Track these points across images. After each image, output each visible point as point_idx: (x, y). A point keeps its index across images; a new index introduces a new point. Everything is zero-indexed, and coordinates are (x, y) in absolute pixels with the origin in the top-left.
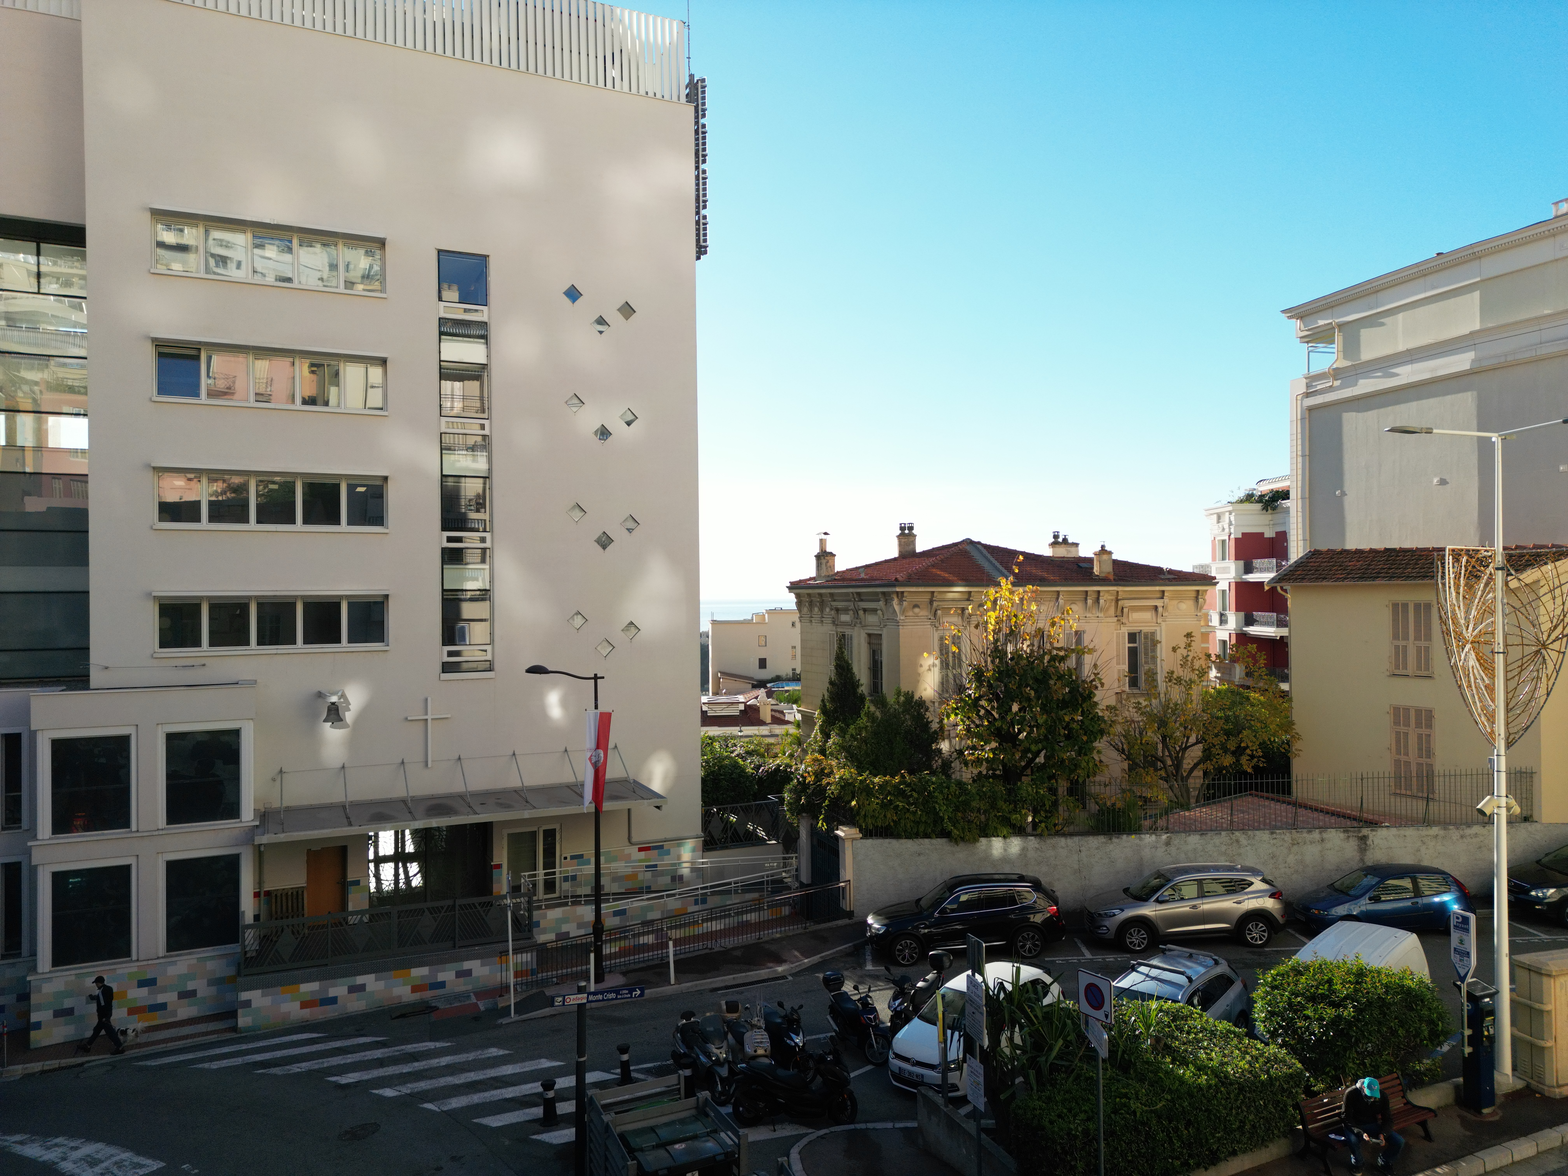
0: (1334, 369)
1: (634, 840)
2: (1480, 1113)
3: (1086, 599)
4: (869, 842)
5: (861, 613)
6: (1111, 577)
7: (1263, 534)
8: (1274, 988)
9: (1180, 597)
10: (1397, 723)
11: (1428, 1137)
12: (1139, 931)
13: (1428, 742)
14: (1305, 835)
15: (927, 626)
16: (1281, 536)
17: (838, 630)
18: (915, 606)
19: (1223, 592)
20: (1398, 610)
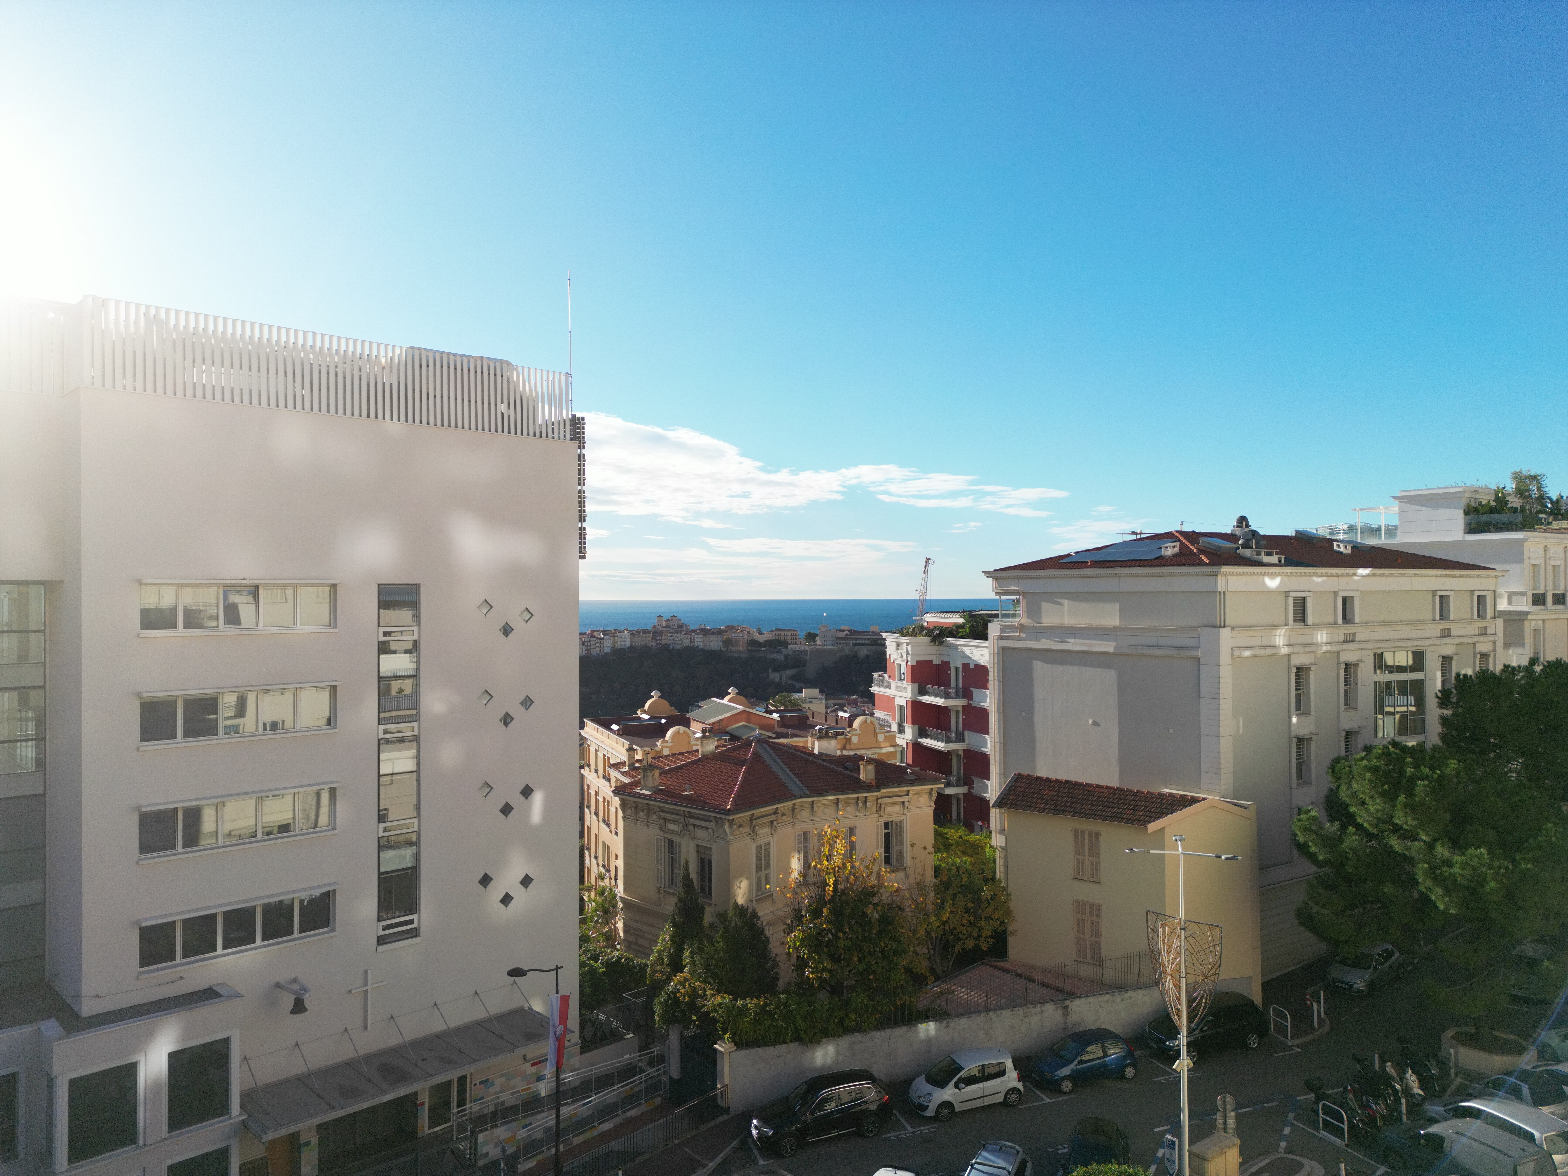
0: (1022, 625)
1: (529, 1057)
3: (857, 803)
4: (743, 1053)
5: (691, 827)
6: (874, 783)
7: (931, 661)
9: (920, 794)
10: (1077, 912)
13: (1098, 926)
14: (1032, 1009)
15: (748, 840)
16: (946, 665)
17: (666, 836)
18: (741, 826)
19: (901, 707)
20: (1079, 834)
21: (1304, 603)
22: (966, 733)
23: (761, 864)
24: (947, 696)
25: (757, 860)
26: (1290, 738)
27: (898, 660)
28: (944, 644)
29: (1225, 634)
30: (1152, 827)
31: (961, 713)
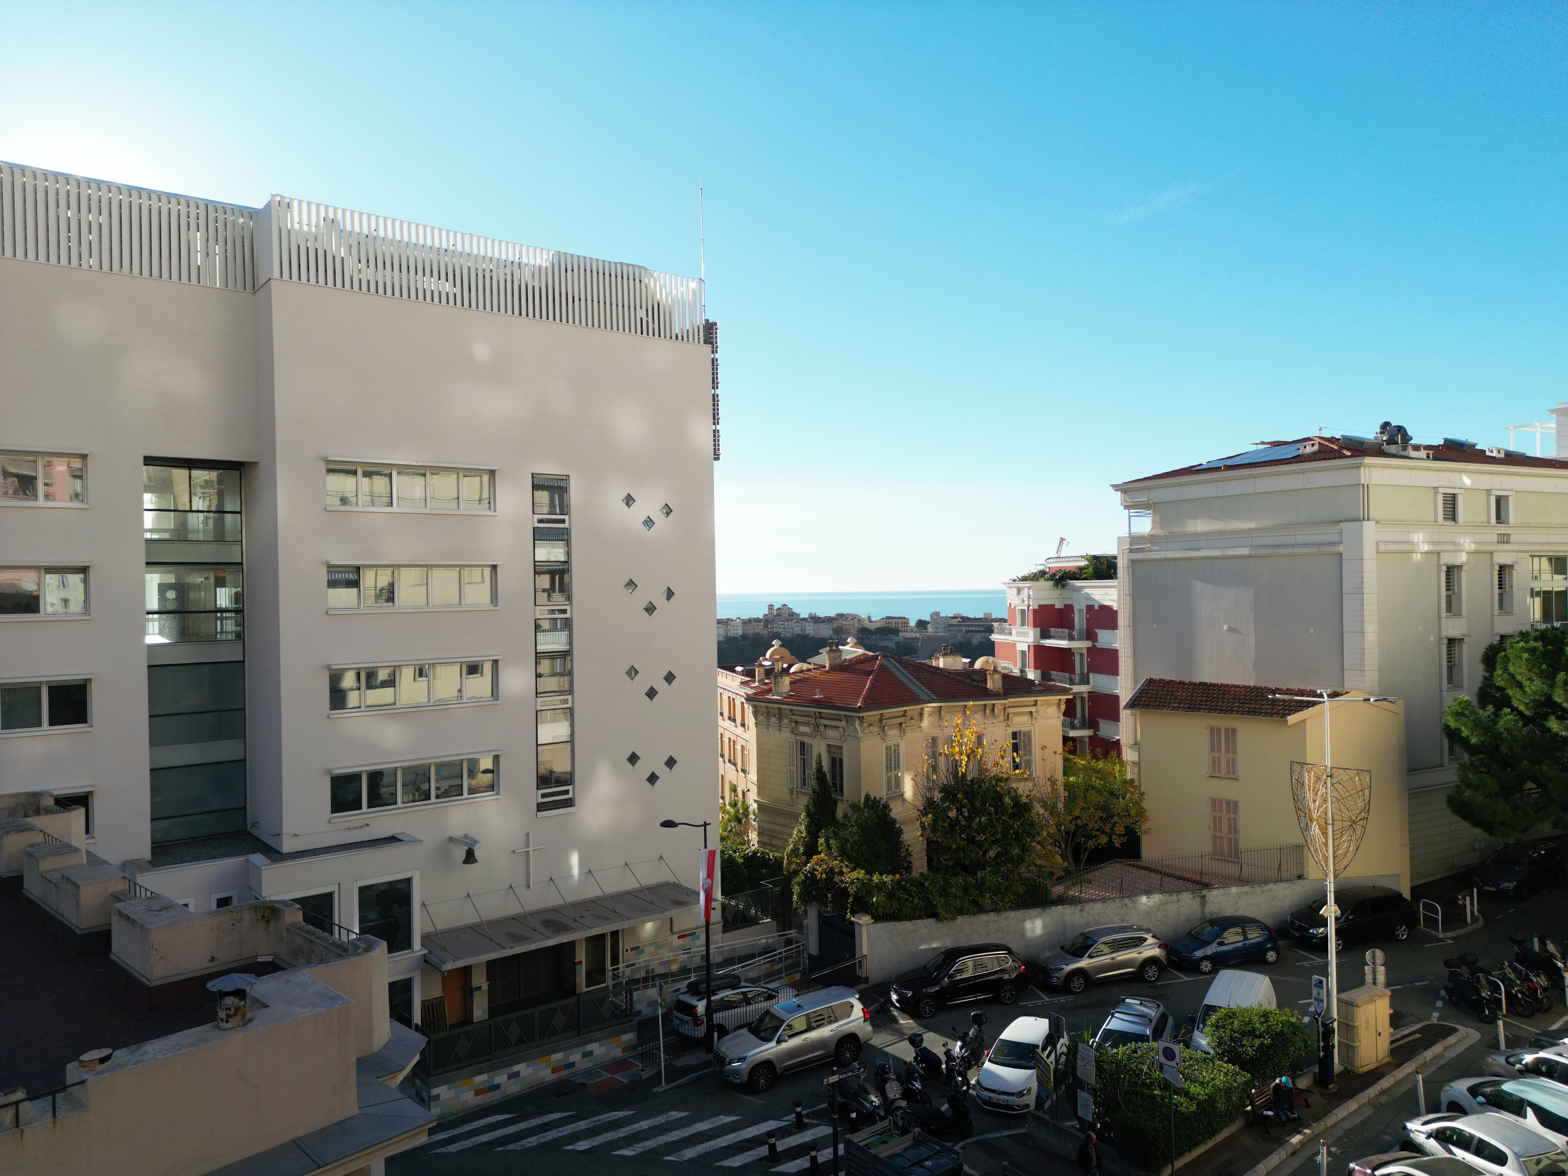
0: (1152, 536)
1: (675, 930)
2: (1328, 1088)
3: (985, 710)
4: (879, 925)
5: (822, 728)
6: (1001, 692)
7: (1054, 605)
8: (1218, 1027)
9: (1047, 704)
10: (1214, 810)
11: (1308, 1106)
12: (1079, 979)
13: (1235, 823)
14: (1168, 897)
15: (878, 740)
16: (1069, 608)
17: (797, 738)
18: (870, 725)
19: (1023, 652)
20: (1214, 732)
21: (1454, 501)
22: (1091, 676)
23: (891, 764)
24: (1071, 638)
25: (887, 760)
26: (1440, 639)
27: (1019, 605)
28: (1067, 587)
29: (1368, 527)
30: (1292, 719)
31: (1086, 655)
